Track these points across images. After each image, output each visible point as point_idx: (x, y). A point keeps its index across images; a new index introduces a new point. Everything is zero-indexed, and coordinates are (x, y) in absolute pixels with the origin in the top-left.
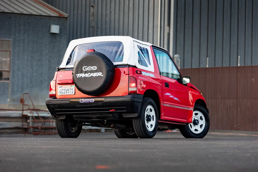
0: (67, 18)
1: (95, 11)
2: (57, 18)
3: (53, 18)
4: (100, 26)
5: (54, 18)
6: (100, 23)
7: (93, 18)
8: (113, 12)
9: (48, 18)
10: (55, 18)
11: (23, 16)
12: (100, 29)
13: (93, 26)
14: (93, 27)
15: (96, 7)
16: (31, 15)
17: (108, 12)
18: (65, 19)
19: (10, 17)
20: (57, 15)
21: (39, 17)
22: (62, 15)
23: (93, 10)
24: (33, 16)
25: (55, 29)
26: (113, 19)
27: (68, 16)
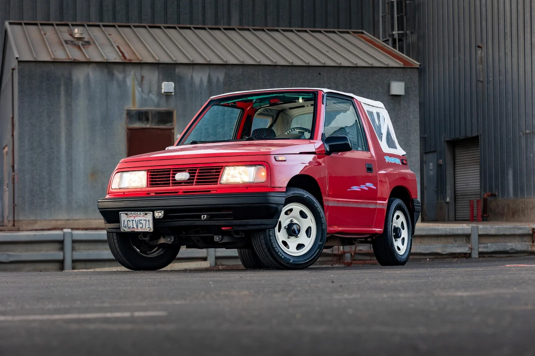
0: (418, 68)
1: (483, 54)
2: (401, 70)
3: (393, 70)
4: (491, 79)
5: (395, 69)
6: (491, 75)
7: (481, 66)
8: (509, 53)
9: (385, 70)
10: (398, 70)
11: (342, 70)
12: (491, 84)
13: (481, 80)
14: (482, 82)
15: (484, 49)
16: (357, 67)
17: (502, 54)
18: (415, 70)
19: (320, 74)
20: (401, 64)
21: (369, 69)
22: (411, 64)
23: (481, 53)
24: (358, 69)
25: (398, 88)
26: (509, 66)
27: (420, 65)
